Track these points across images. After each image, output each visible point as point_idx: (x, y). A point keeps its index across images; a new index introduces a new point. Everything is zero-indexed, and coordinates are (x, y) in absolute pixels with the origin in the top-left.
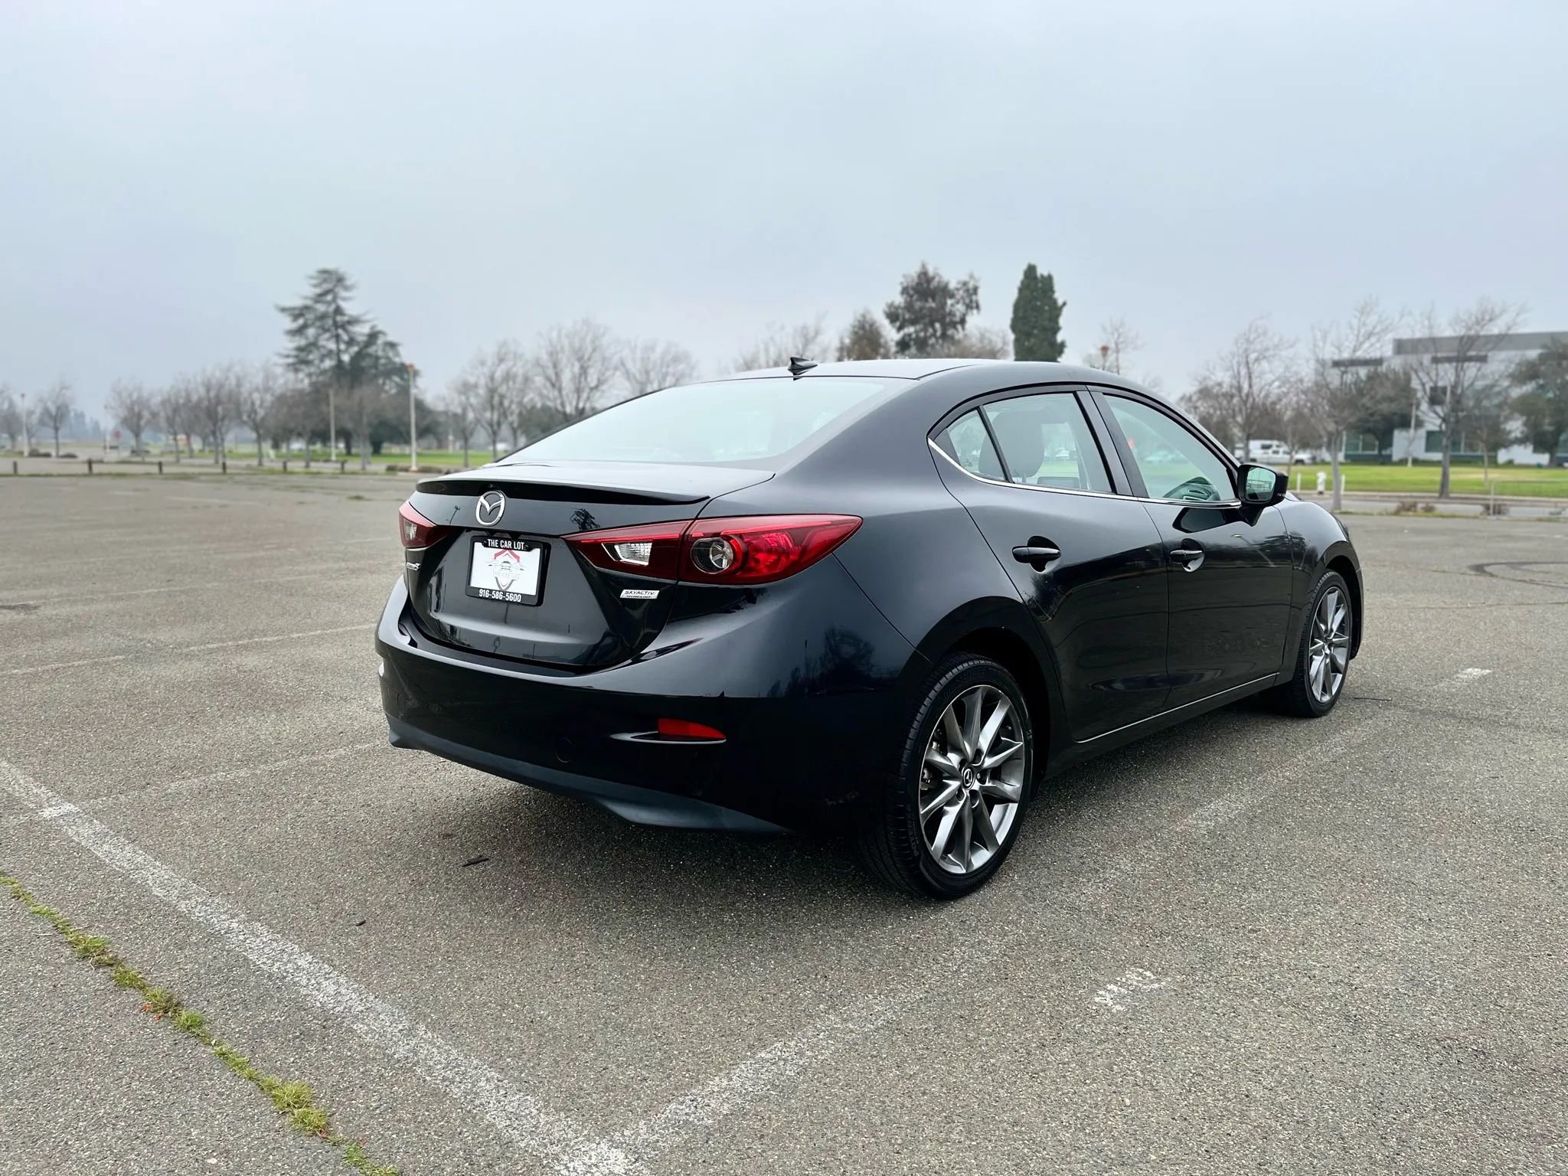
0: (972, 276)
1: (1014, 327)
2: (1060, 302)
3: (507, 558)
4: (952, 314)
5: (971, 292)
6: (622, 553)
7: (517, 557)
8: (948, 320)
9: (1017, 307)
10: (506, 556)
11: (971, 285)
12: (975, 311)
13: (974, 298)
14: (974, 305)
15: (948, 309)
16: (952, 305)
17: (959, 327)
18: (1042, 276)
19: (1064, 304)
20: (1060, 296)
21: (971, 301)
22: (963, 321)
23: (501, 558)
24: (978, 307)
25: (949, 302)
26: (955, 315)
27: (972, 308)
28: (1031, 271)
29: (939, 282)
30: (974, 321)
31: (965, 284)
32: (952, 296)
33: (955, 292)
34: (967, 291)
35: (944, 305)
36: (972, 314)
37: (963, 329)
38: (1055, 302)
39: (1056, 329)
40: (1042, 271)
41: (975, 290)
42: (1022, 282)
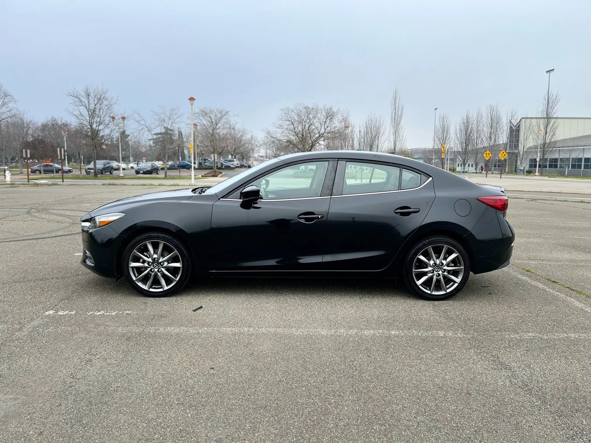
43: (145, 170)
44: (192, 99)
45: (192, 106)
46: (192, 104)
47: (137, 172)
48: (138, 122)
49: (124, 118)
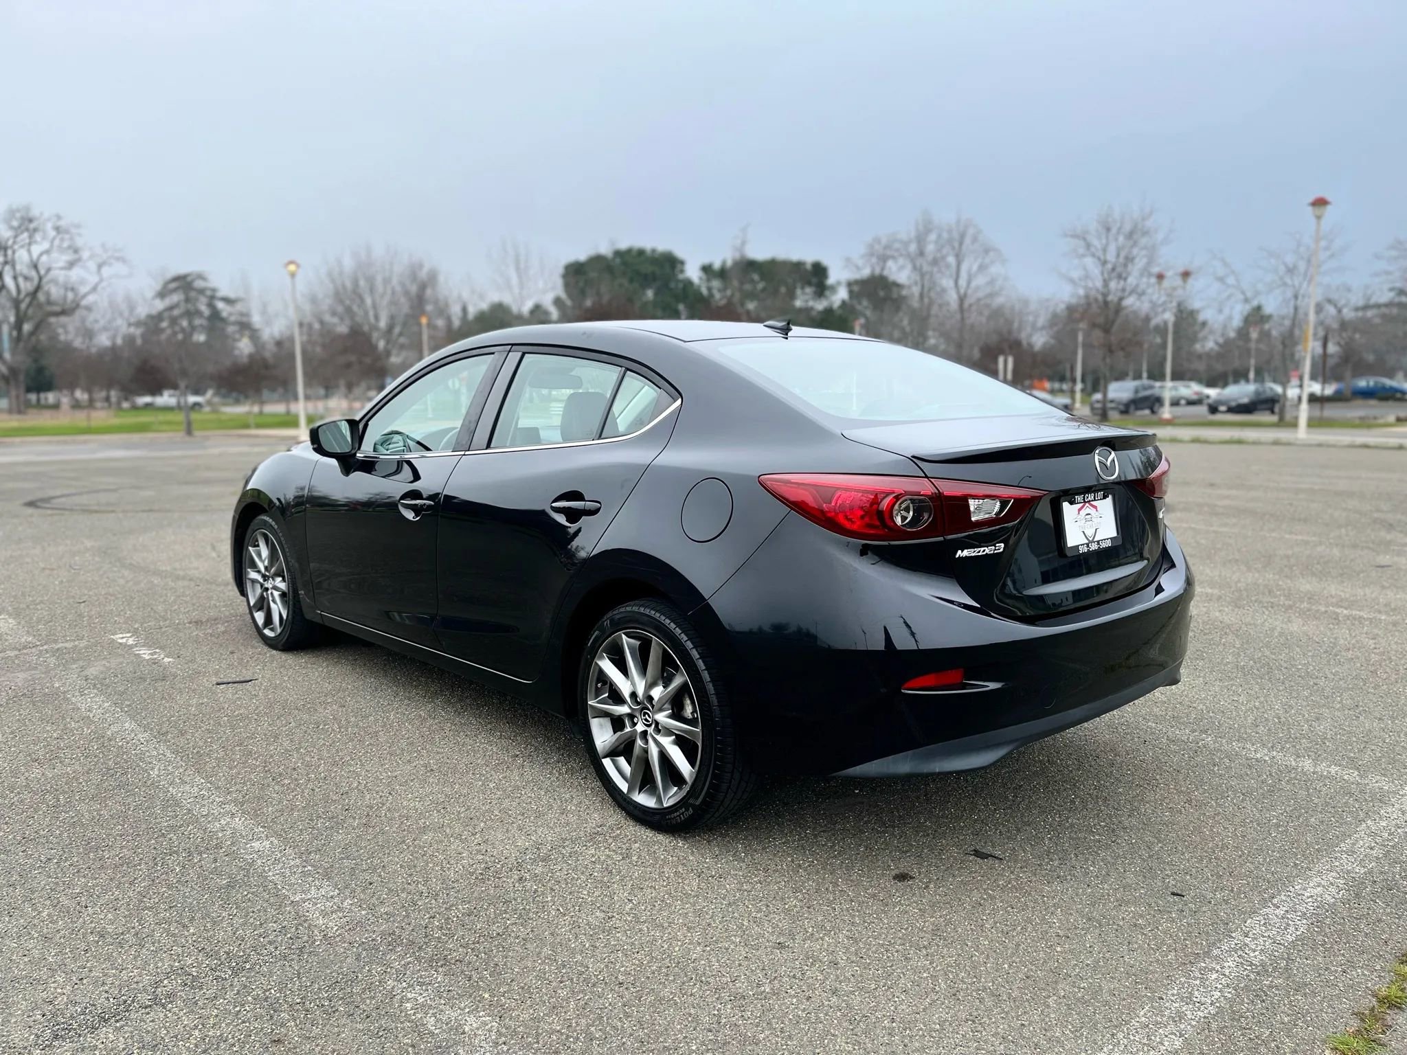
3: (1088, 510)
23: (1084, 511)
43: (1233, 404)
44: (1320, 203)
45: (1318, 224)
46: (1319, 218)
47: (1213, 409)
48: (1221, 280)
49: (1186, 275)
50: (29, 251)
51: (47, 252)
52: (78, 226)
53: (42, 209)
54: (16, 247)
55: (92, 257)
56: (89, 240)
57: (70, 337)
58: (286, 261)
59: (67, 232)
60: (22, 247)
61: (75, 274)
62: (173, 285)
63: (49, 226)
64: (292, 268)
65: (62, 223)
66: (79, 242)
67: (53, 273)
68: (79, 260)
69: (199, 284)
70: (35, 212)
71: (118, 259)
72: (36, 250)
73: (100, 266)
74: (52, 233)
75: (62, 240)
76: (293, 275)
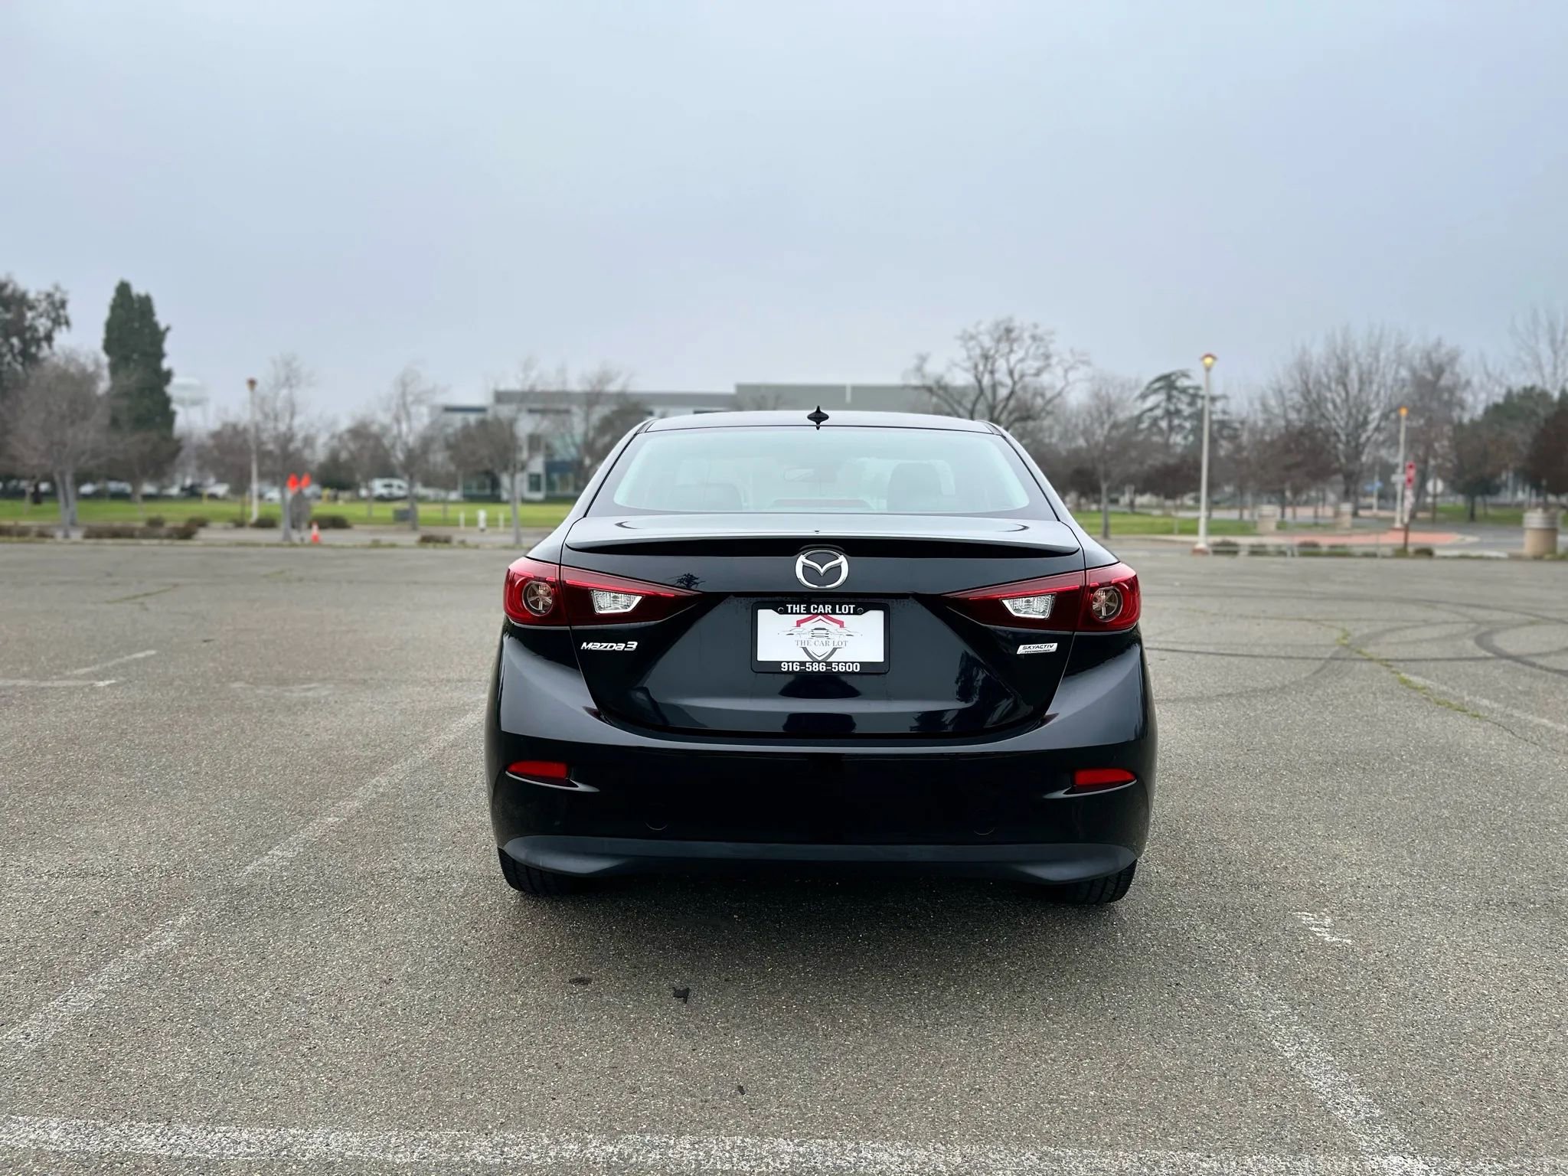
0: (57, 288)
1: (108, 347)
2: (162, 326)
3: (820, 624)
4: (33, 328)
5: (58, 305)
6: (1016, 607)
7: (841, 624)
8: (28, 335)
9: (110, 327)
10: (819, 622)
11: (58, 296)
12: (64, 328)
13: (62, 312)
14: (63, 320)
15: (27, 323)
16: (33, 319)
17: (44, 345)
18: (139, 297)
19: (168, 329)
20: (162, 318)
21: (58, 316)
22: (49, 338)
23: (809, 626)
24: (67, 323)
25: (29, 315)
26: (36, 330)
27: (60, 324)
28: (123, 289)
29: (14, 291)
30: (62, 339)
31: (49, 296)
32: (32, 308)
33: (36, 304)
34: (52, 304)
35: (22, 316)
36: (61, 331)
37: (50, 346)
38: (155, 325)
39: (160, 355)
40: (138, 289)
41: (63, 304)
42: (115, 300)
50: (1008, 361)
51: (1022, 360)
52: (1052, 333)
53: (1022, 321)
54: (997, 356)
55: (1060, 363)
56: (1059, 346)
57: (1054, 440)
58: (1202, 354)
59: (1041, 339)
60: (1002, 356)
61: (1045, 378)
62: (1157, 385)
63: (1026, 335)
64: (1208, 361)
65: (1039, 332)
66: (1052, 348)
67: (1027, 379)
68: (1048, 366)
69: (1182, 383)
70: (1016, 323)
71: (1084, 363)
72: (1013, 358)
73: (1066, 371)
74: (1029, 341)
75: (1038, 348)
76: (1208, 369)
